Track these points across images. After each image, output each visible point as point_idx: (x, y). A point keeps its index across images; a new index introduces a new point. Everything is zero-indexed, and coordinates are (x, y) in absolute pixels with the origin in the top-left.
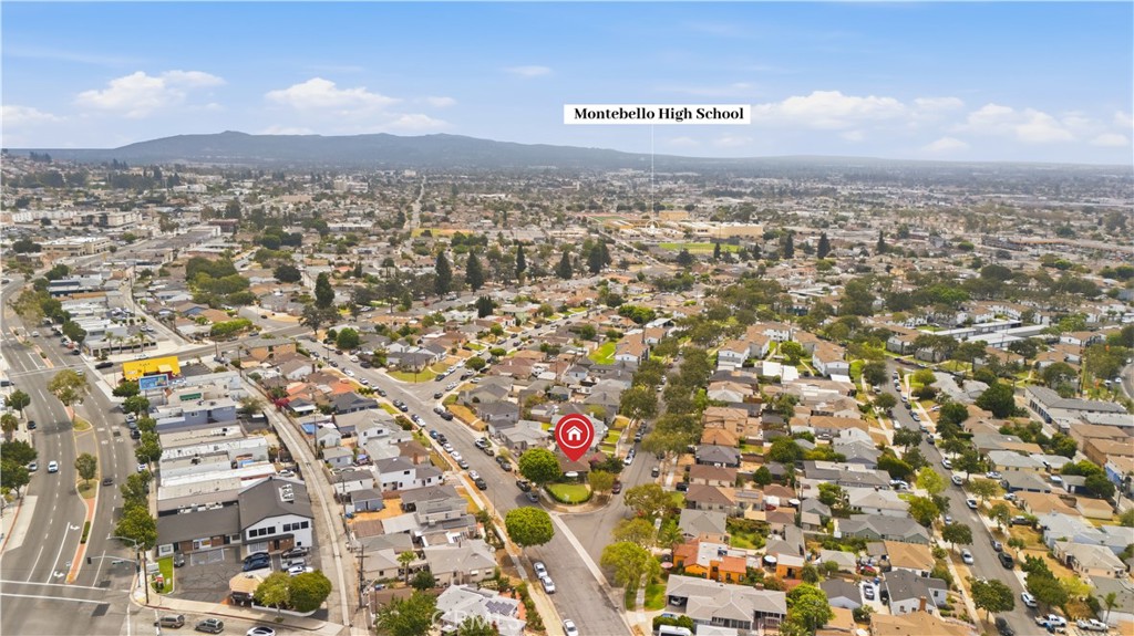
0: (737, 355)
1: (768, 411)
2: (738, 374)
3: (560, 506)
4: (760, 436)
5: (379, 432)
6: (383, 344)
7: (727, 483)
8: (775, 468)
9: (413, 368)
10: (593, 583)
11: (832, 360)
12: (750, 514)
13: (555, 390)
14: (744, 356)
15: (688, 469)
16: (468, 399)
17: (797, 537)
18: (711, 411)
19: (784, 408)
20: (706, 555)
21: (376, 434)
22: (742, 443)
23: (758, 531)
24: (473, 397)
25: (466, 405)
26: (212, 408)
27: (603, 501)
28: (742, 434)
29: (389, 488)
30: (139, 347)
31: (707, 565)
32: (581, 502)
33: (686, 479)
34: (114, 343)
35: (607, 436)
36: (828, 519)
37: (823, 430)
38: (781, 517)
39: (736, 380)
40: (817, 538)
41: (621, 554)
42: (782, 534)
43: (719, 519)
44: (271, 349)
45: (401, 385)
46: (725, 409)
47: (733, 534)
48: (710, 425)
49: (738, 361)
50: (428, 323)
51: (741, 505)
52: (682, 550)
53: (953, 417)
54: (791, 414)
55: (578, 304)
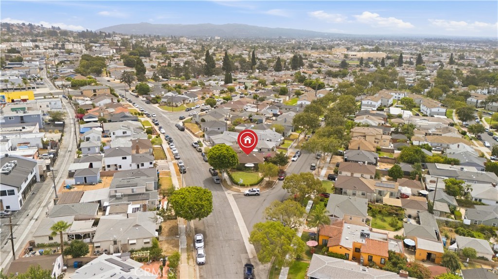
0: (374, 103)
1: (396, 132)
2: (375, 112)
3: (235, 187)
4: (391, 146)
6: (163, 93)
7: (368, 176)
8: (405, 167)
9: (174, 104)
11: (435, 107)
12: (387, 200)
14: (378, 104)
15: (338, 165)
16: (198, 120)
17: (430, 223)
18: (356, 129)
19: (408, 131)
20: (349, 237)
21: (122, 135)
22: (378, 150)
23: (395, 216)
24: (201, 118)
25: (197, 123)
26: (23, 115)
27: (269, 185)
28: (379, 145)
29: (112, 169)
31: (350, 246)
32: (252, 185)
33: (336, 172)
35: (283, 143)
36: (455, 208)
37: (436, 144)
38: (414, 204)
39: (373, 115)
40: (447, 223)
42: (417, 219)
43: (362, 204)
46: (366, 128)
47: (374, 216)
48: (356, 139)
49: (374, 106)
50: (194, 85)
51: (380, 193)
52: (327, 231)
54: (413, 134)
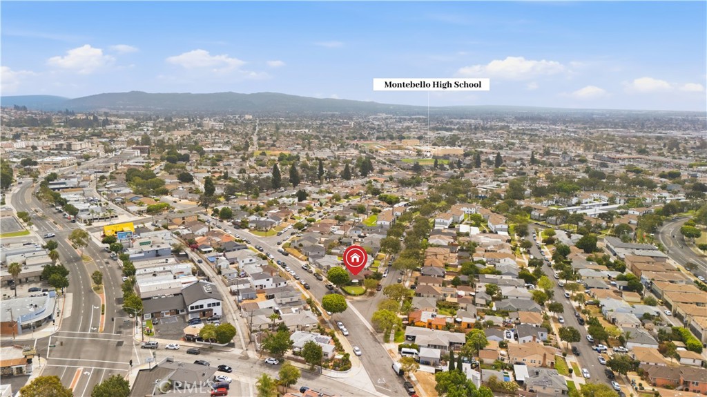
0: (445, 221)
1: (461, 250)
2: (446, 231)
3: (349, 297)
4: (456, 263)
5: (251, 260)
6: (246, 216)
7: (438, 285)
8: (463, 278)
9: (264, 229)
10: (368, 331)
11: (499, 223)
12: (449, 299)
13: (344, 240)
14: (450, 221)
15: (417, 279)
16: (296, 244)
17: (473, 310)
18: (430, 249)
19: (471, 248)
20: (425, 317)
21: (249, 262)
22: (447, 266)
23: (453, 307)
24: (299, 243)
25: (295, 248)
26: (158, 249)
27: (372, 294)
28: (447, 262)
29: (259, 288)
30: (108, 218)
31: (426, 321)
32: (360, 295)
33: (416, 283)
34: (95, 216)
35: (373, 263)
36: (490, 302)
37: (491, 259)
38: (465, 300)
39: (445, 234)
40: (483, 311)
41: (383, 315)
42: (466, 309)
43: (433, 301)
44: (183, 218)
45: (258, 238)
46: (437, 248)
47: (440, 309)
48: (429, 257)
49: (446, 224)
50: (270, 205)
51: (445, 295)
52: (412, 315)
53: (562, 252)
54: (474, 252)
55: (355, 194)
